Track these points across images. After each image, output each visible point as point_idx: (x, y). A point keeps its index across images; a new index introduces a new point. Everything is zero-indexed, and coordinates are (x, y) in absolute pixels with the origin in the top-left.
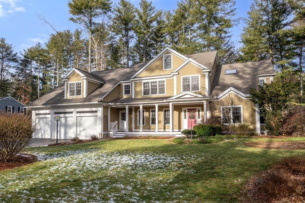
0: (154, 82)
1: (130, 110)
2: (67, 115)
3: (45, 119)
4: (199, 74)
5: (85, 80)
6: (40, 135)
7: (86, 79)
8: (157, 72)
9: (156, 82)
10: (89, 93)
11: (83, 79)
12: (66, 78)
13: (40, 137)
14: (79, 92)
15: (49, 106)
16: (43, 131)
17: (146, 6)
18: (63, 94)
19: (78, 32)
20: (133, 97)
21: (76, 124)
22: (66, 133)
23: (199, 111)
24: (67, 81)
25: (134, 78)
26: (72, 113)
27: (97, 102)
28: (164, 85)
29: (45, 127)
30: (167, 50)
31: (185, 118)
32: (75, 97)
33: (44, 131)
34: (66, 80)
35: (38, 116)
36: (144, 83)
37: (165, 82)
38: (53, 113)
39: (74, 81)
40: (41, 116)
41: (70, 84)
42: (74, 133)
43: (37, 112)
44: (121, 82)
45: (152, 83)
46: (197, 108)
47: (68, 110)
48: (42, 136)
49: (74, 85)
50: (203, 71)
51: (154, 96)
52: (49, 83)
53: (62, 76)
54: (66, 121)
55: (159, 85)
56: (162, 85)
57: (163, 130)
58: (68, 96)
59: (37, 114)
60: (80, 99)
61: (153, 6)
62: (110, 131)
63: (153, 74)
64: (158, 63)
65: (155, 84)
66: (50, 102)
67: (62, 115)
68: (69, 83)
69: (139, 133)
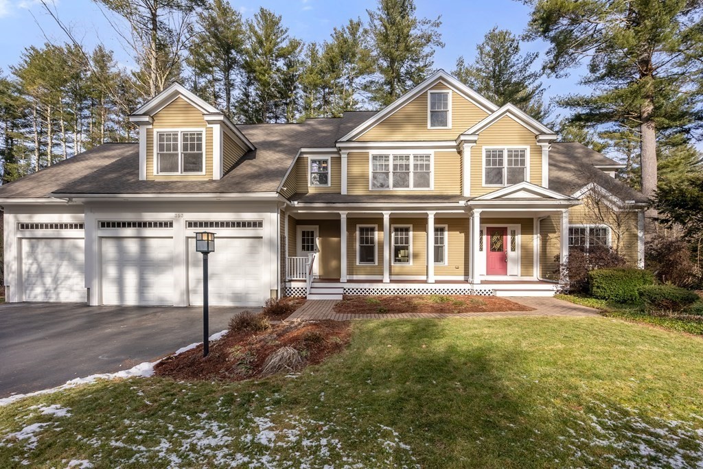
0: (401, 157)
2: (148, 232)
3: (56, 244)
4: (526, 144)
5: (217, 129)
6: (38, 290)
7: (222, 123)
8: (408, 132)
9: (407, 158)
10: (227, 170)
11: (210, 122)
12: (145, 114)
13: (40, 299)
14: (193, 163)
15: (78, 200)
16: (48, 280)
18: (131, 164)
20: (344, 191)
21: (183, 257)
22: (142, 286)
23: (513, 234)
24: (147, 123)
25: (349, 141)
26: (168, 224)
28: (428, 166)
29: (59, 266)
30: (441, 78)
31: (481, 249)
32: (178, 175)
33: (56, 280)
34: (146, 119)
35: (28, 233)
36: (375, 158)
37: (432, 159)
38: (95, 224)
39: (173, 126)
40: (39, 233)
41: (161, 135)
42: (176, 285)
43: (24, 218)
44: (303, 150)
45: (395, 157)
46: (510, 227)
47: (149, 217)
48: (46, 293)
49: (176, 140)
50: (541, 137)
51: (401, 191)
54: (143, 249)
55: (416, 166)
56: (422, 166)
58: (150, 169)
59: (24, 226)
60: (203, 183)
61: (284, 28)
62: (290, 281)
63: (398, 136)
64: (411, 109)
65: (404, 162)
66: (86, 186)
67: (129, 232)
68: (155, 131)
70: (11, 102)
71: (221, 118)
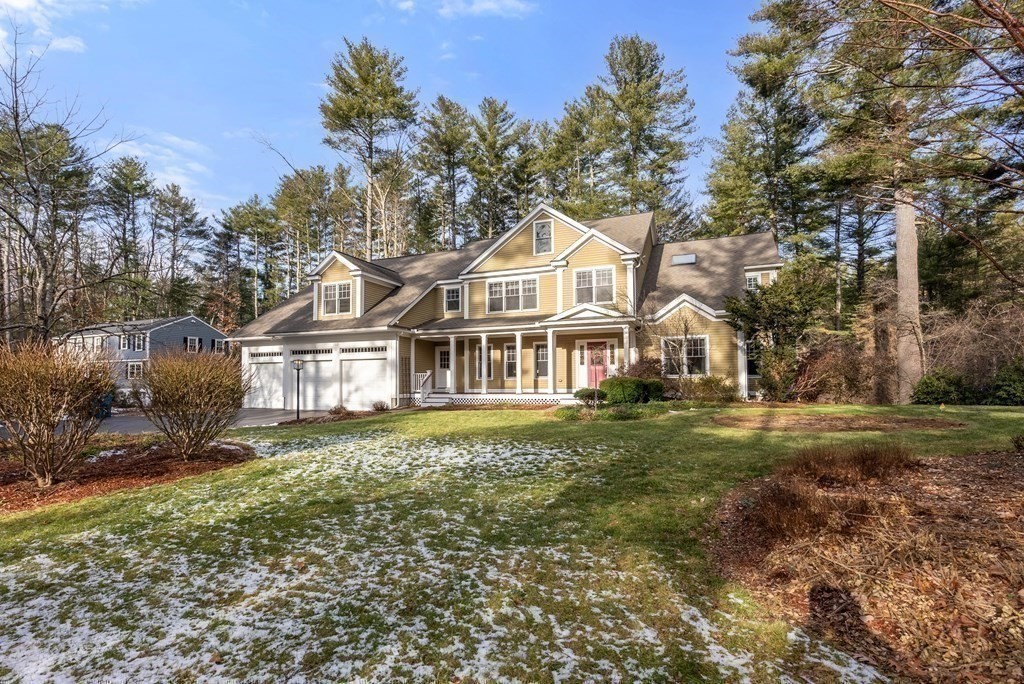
0: (512, 284)
1: (460, 345)
2: (320, 357)
3: (271, 366)
4: (613, 263)
5: (359, 279)
6: (261, 400)
7: (361, 275)
8: (520, 260)
9: (517, 283)
10: (368, 308)
11: (355, 276)
12: (316, 274)
13: (261, 406)
14: (345, 306)
15: (279, 337)
16: (266, 393)
17: (493, 111)
18: (309, 308)
19: (343, 171)
20: (466, 317)
21: (339, 375)
22: (317, 397)
23: (612, 347)
24: (318, 280)
25: (468, 273)
26: (329, 351)
27: (386, 328)
28: (534, 289)
29: (272, 383)
30: (542, 210)
31: (582, 363)
32: (337, 316)
33: (270, 392)
34: (317, 277)
35: (255, 360)
36: (491, 286)
37: (538, 282)
38: (288, 353)
39: (333, 280)
40: (262, 359)
41: (326, 288)
42: (335, 396)
43: (253, 349)
44: (439, 282)
45: (507, 284)
46: (609, 341)
47: (320, 346)
48: (265, 402)
49: (335, 290)
50: (623, 257)
51: (513, 313)
52: (278, 285)
53: (308, 270)
54: (318, 369)
55: (524, 290)
56: (529, 290)
57: (532, 390)
58: (321, 314)
59: (253, 355)
60: (349, 321)
61: (510, 112)
62: (415, 393)
63: (511, 265)
64: (521, 240)
65: (515, 287)
66: (282, 328)
67: (308, 357)
68: (323, 284)
69: (479, 396)
70: (269, 230)
71: (360, 273)
